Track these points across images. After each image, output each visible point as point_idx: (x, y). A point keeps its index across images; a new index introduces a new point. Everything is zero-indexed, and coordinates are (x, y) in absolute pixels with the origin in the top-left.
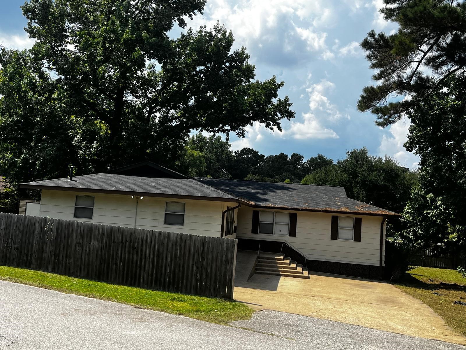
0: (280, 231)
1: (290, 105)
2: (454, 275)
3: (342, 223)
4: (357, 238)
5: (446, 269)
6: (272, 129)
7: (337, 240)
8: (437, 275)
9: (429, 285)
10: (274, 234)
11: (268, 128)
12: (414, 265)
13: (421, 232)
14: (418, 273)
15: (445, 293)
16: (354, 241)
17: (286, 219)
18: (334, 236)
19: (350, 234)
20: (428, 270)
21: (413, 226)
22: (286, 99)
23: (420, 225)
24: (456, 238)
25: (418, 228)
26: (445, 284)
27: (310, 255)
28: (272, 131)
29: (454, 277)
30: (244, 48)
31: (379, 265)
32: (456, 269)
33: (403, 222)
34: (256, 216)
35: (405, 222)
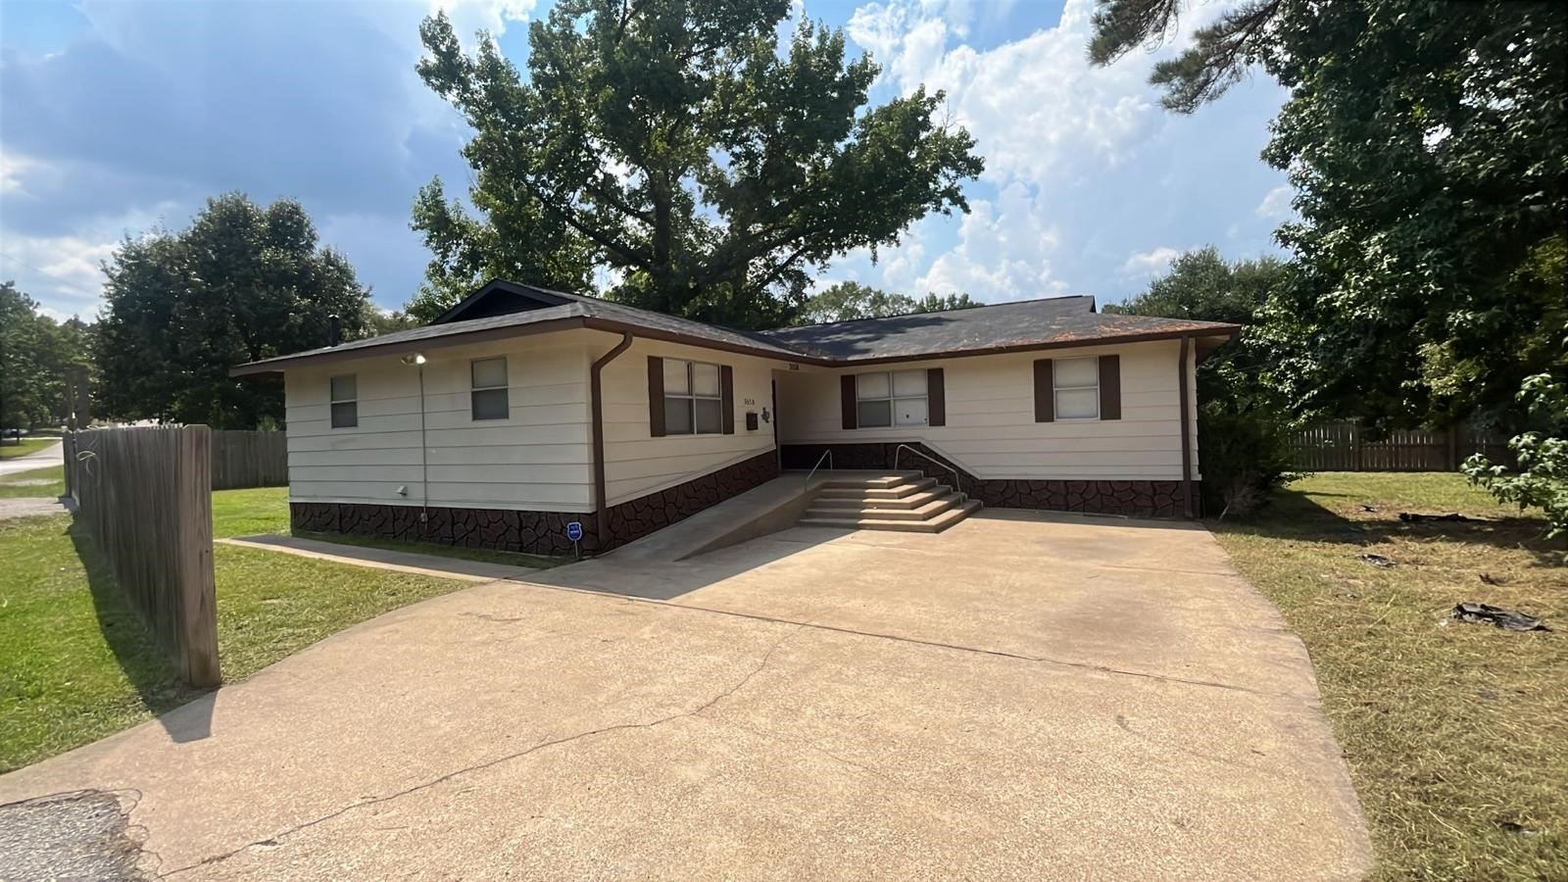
0: (908, 416)
1: (971, 145)
2: (1451, 485)
3: (1062, 377)
4: (1110, 408)
5: (1425, 474)
6: (947, 212)
7: (1053, 421)
8: (1393, 491)
9: (1358, 524)
10: (893, 423)
11: (939, 213)
12: (1297, 471)
13: (1314, 367)
14: (1333, 490)
15: (1413, 552)
16: (1102, 419)
17: (919, 386)
18: (1045, 411)
19: (1092, 401)
20: (1369, 478)
21: (1290, 354)
22: (960, 134)
23: (1309, 348)
24: (1453, 385)
25: (1306, 357)
26: (1417, 518)
27: (984, 470)
28: (949, 216)
29: (1453, 491)
30: (869, 54)
31: (1181, 479)
32: (1457, 470)
33: (1254, 349)
34: (849, 385)
35: (1260, 346)
